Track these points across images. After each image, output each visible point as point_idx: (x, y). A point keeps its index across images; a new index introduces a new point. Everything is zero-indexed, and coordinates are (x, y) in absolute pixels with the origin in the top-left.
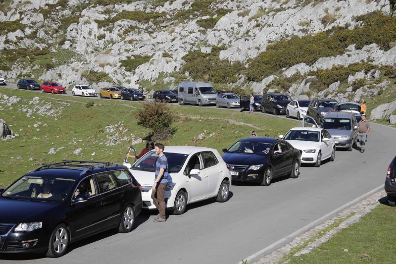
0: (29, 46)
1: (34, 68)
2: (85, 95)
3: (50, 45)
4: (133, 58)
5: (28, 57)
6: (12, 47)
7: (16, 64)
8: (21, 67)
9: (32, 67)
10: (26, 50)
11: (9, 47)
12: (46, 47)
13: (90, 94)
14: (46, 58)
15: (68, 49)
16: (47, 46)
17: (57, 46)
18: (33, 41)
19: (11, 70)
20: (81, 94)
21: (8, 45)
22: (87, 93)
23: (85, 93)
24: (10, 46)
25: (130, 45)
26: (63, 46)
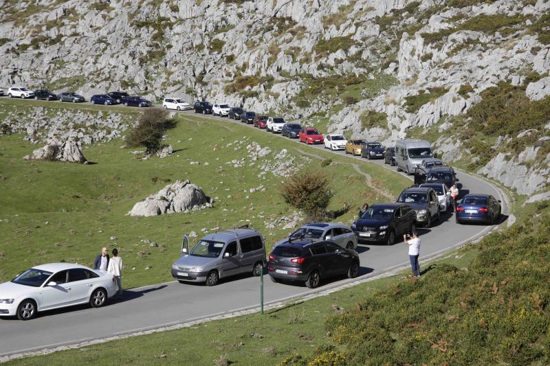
0: (347, 71)
1: (336, 103)
2: (334, 148)
3: (370, 70)
4: (427, 92)
5: (337, 88)
6: (324, 75)
7: (318, 97)
8: (322, 102)
9: (334, 102)
10: (339, 77)
11: (321, 74)
12: (364, 73)
13: (339, 147)
14: (356, 89)
15: (391, 74)
16: (366, 71)
17: (380, 70)
18: (353, 65)
19: (310, 107)
20: (329, 147)
21: (320, 71)
22: (335, 145)
23: (333, 145)
24: (323, 73)
25: (445, 71)
26: (385, 70)
